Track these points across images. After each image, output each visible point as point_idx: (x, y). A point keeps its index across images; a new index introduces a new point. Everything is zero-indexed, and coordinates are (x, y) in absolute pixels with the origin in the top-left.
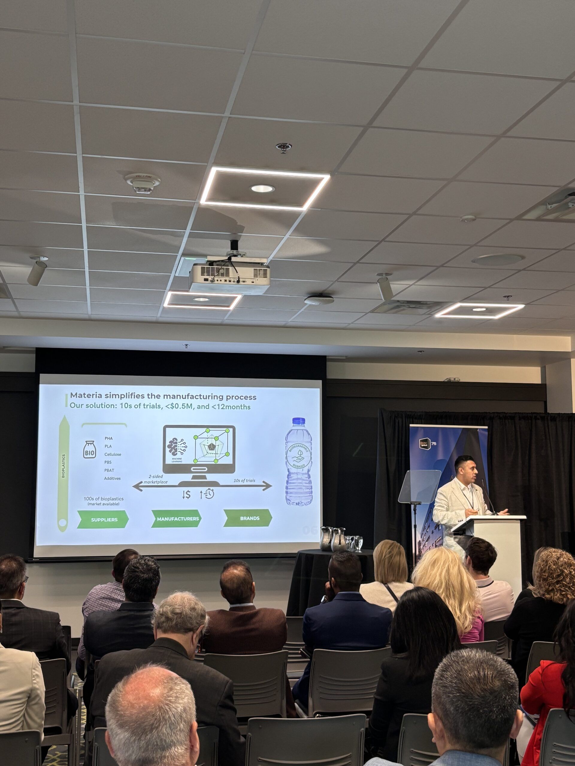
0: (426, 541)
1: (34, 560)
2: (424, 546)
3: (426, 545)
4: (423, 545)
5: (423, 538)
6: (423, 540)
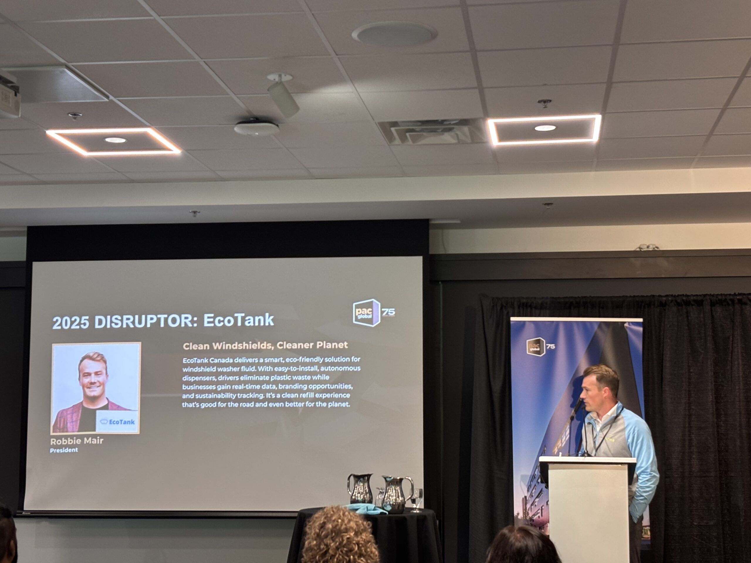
0: (537, 497)
1: (24, 513)
2: (532, 505)
3: (536, 504)
4: (530, 503)
5: (530, 490)
6: (531, 496)
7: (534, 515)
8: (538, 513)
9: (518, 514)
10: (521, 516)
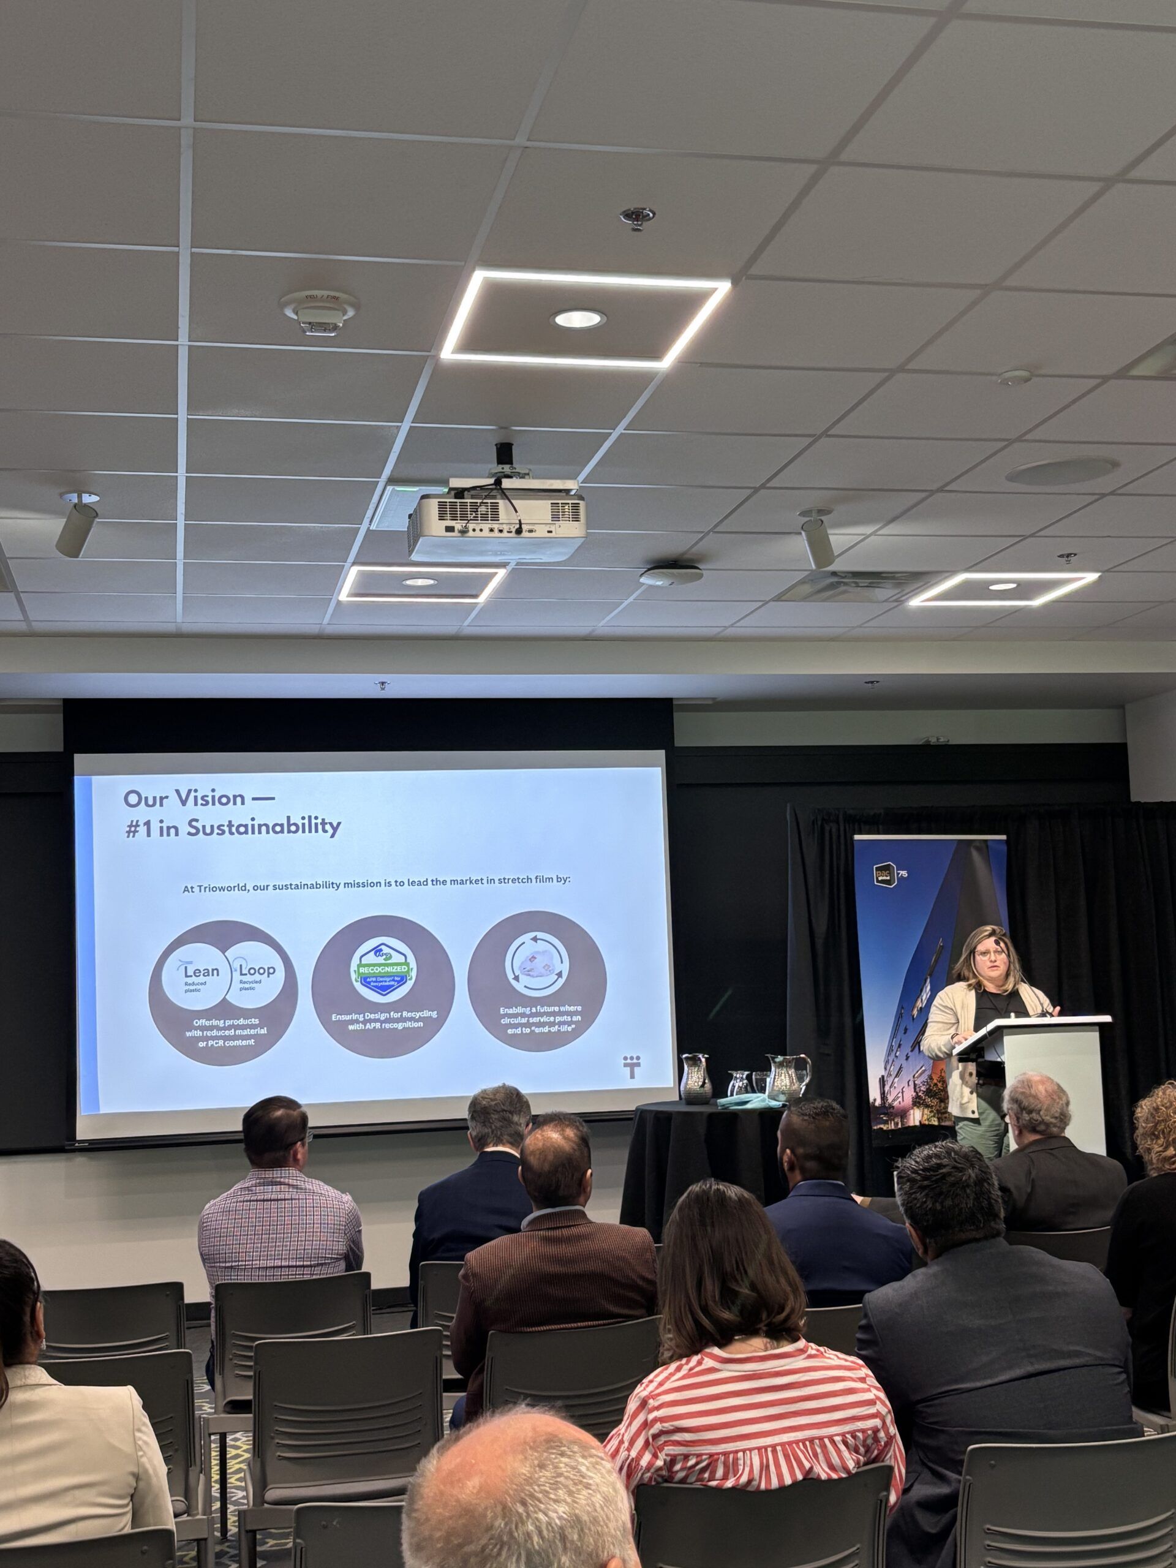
0: (896, 1077)
1: (77, 1145)
2: (890, 1087)
3: (895, 1085)
4: (890, 1084)
5: (888, 1068)
7: (894, 1100)
8: (898, 1097)
9: (875, 1100)
10: (878, 1103)
